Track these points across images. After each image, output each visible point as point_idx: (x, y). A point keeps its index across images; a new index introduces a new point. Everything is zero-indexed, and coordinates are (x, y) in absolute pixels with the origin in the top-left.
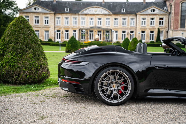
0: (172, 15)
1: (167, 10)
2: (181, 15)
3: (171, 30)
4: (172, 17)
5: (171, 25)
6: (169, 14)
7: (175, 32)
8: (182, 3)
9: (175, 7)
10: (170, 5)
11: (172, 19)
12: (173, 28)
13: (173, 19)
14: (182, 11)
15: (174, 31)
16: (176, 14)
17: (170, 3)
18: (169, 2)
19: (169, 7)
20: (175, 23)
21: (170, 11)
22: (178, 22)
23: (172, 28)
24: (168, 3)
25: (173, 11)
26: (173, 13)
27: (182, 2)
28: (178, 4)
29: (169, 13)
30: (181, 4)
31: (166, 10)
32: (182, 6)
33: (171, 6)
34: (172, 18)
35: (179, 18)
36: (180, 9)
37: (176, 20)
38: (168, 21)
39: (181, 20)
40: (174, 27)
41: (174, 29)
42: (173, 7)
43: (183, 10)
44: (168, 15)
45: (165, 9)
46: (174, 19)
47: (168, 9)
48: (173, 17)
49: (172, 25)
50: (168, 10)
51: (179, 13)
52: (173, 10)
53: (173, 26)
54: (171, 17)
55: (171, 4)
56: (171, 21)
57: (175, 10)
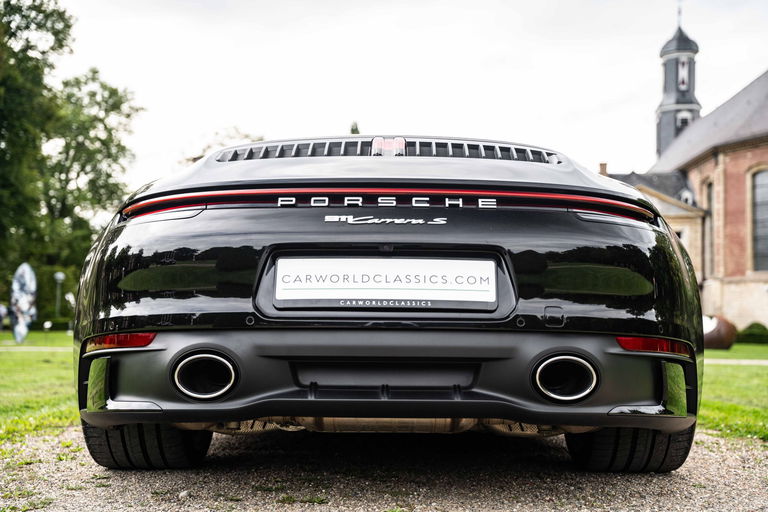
0: (718, 220)
1: (694, 204)
2: (755, 222)
3: (716, 279)
4: (715, 229)
5: (712, 261)
6: (704, 219)
7: (733, 287)
8: (754, 175)
9: (726, 191)
10: (703, 182)
11: (715, 235)
12: (722, 269)
13: (721, 234)
14: (754, 205)
15: (730, 282)
16: (732, 216)
17: (705, 175)
18: (701, 172)
19: (701, 190)
20: (731, 252)
21: (705, 206)
22: (741, 244)
23: (720, 271)
24: (695, 178)
25: (718, 207)
26: (722, 212)
27: (755, 170)
28: (740, 179)
29: (701, 214)
30: (748, 177)
31: (690, 201)
32: (754, 187)
33: (710, 185)
34: (718, 232)
35: (747, 231)
36: (749, 195)
37: (734, 240)
38: (699, 243)
39: (755, 239)
40: (726, 269)
41: (727, 274)
42: (718, 189)
43: (759, 199)
44: (699, 221)
45: (686, 200)
46: (726, 236)
47: (698, 198)
48: (721, 229)
49: (719, 258)
50: (699, 204)
51: (743, 212)
52: (718, 202)
53: (722, 263)
54: (712, 229)
55: (708, 178)
56: (712, 245)
57: (726, 200)
